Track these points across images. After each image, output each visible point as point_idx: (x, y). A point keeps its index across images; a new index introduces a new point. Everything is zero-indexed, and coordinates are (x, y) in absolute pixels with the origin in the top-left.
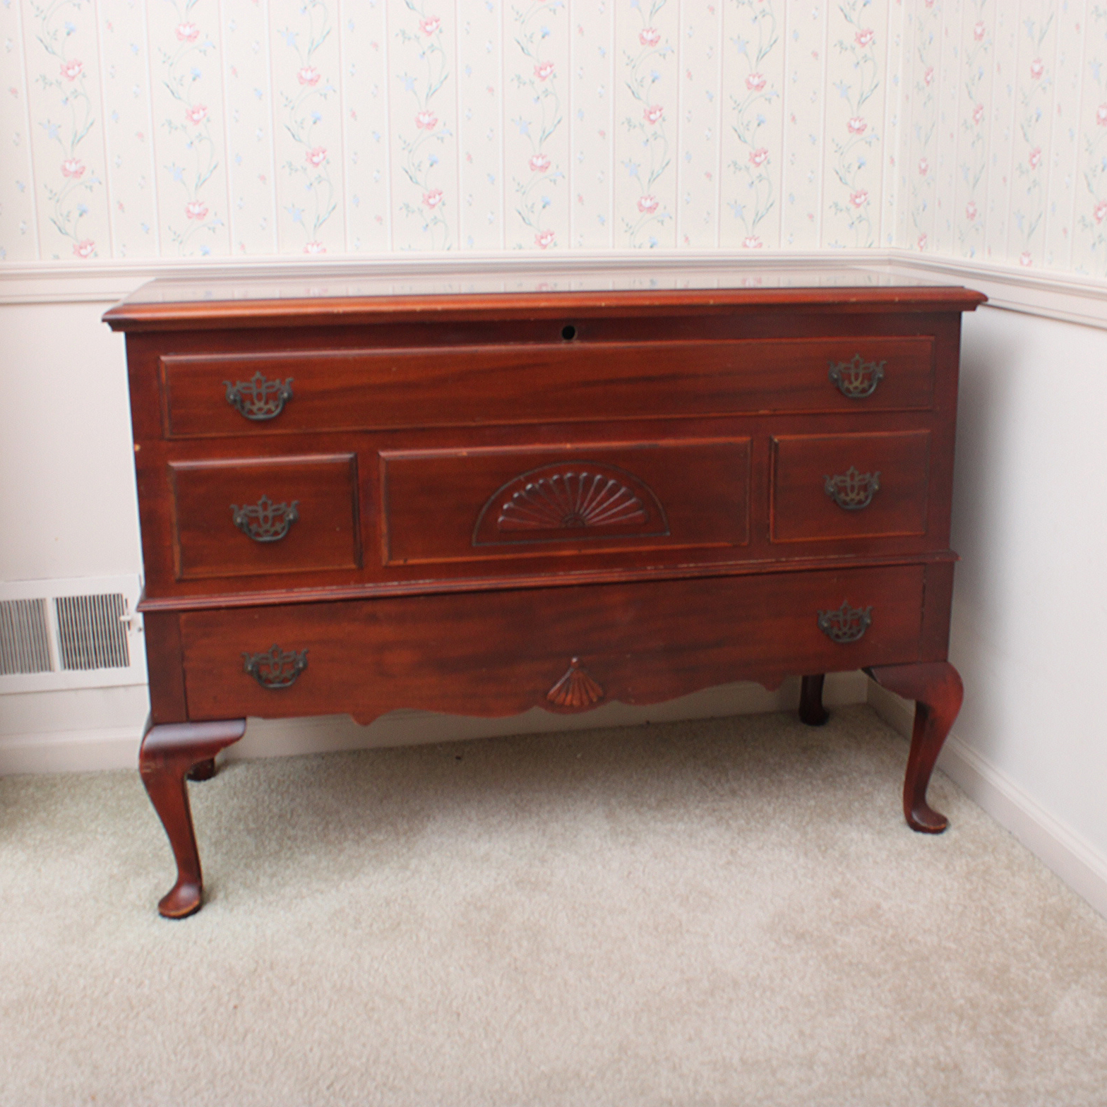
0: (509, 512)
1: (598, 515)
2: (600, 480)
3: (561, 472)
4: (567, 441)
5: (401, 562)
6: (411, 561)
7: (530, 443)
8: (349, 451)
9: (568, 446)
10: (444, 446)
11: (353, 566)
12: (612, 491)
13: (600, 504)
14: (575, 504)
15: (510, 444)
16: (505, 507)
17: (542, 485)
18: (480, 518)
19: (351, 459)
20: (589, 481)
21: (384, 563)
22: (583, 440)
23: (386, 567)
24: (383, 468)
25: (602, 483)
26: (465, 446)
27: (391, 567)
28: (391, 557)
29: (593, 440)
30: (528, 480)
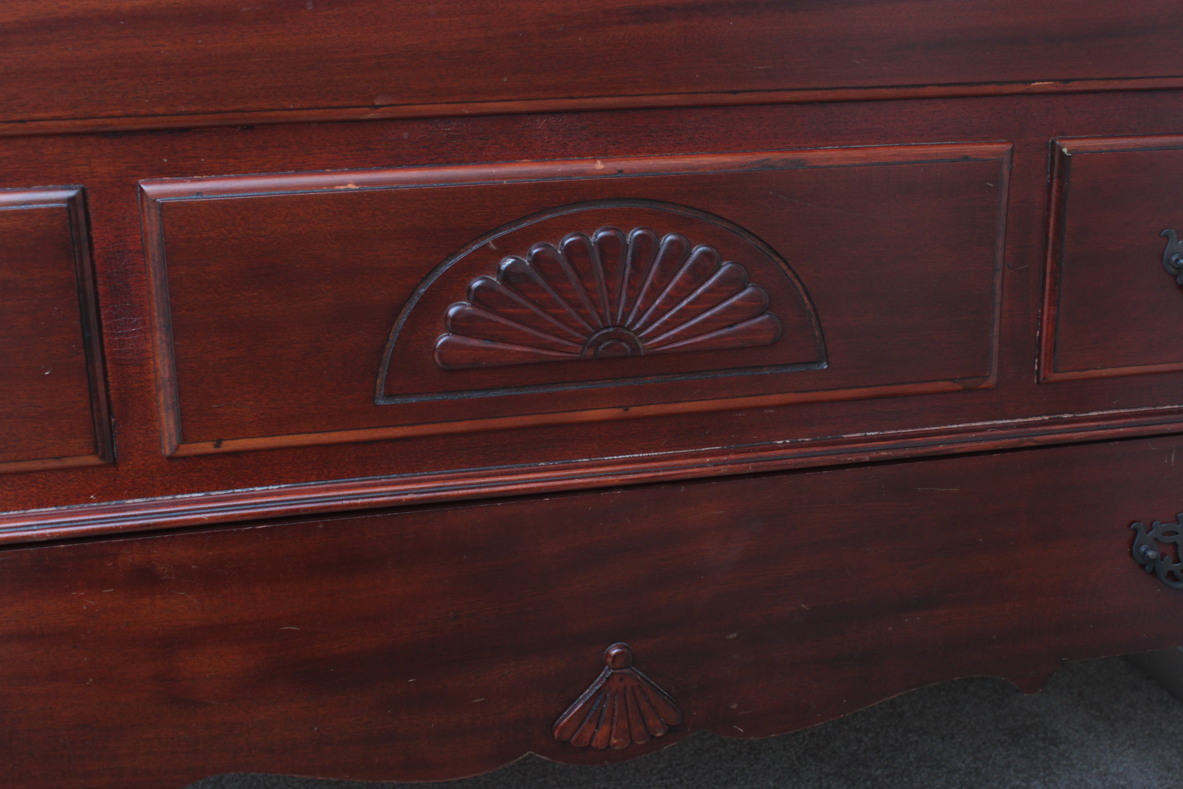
0: (458, 325)
1: (667, 327)
2: (672, 243)
3: (583, 226)
4: (596, 154)
5: (207, 447)
6: (230, 445)
7: (509, 159)
8: (63, 182)
9: (599, 165)
10: (299, 170)
11: (93, 460)
12: (700, 272)
13: (673, 300)
14: (614, 303)
15: (461, 162)
16: (452, 311)
17: (536, 259)
18: (393, 337)
19: (71, 200)
20: (645, 247)
21: (167, 451)
22: (632, 151)
23: (170, 458)
24: (152, 225)
25: (677, 254)
26: (353, 168)
27: (185, 458)
28: (184, 438)
29: (652, 152)
30: (506, 247)
